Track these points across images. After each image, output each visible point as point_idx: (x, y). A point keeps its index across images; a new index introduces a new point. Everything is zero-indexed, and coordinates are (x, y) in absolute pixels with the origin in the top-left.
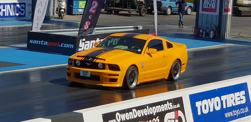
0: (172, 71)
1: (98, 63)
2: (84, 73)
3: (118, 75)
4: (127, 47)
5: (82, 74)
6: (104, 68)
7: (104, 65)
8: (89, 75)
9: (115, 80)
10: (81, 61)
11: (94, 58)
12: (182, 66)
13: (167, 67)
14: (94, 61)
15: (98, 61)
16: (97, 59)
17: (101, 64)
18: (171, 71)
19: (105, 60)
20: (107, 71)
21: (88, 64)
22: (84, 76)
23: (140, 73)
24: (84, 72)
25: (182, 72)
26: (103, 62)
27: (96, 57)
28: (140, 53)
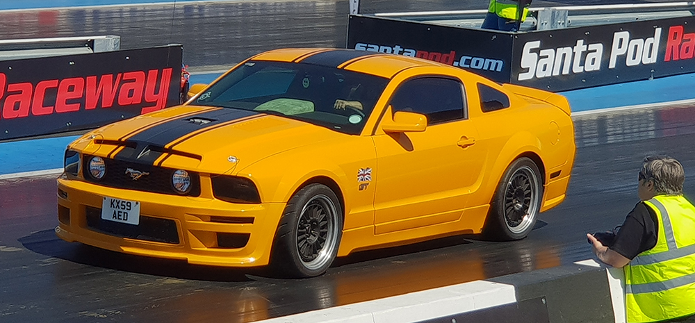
0: (502, 204)
1: (173, 171)
2: (117, 210)
3: (250, 220)
4: (308, 107)
5: (107, 215)
6: (194, 191)
7: (194, 177)
8: (133, 219)
9: (239, 241)
10: (106, 160)
11: (158, 149)
12: (550, 182)
13: (475, 188)
14: (156, 163)
15: (171, 162)
16: (171, 152)
17: (186, 175)
18: (494, 202)
19: (199, 158)
20: (209, 203)
21: (136, 174)
22: (114, 220)
23: (351, 211)
24: (115, 204)
25: (548, 203)
26: (192, 165)
27: (167, 146)
28: (356, 130)
